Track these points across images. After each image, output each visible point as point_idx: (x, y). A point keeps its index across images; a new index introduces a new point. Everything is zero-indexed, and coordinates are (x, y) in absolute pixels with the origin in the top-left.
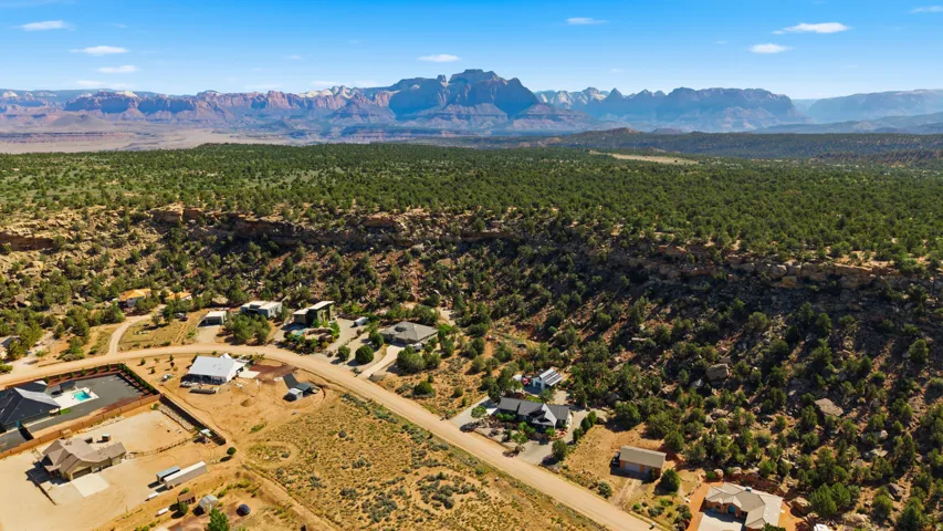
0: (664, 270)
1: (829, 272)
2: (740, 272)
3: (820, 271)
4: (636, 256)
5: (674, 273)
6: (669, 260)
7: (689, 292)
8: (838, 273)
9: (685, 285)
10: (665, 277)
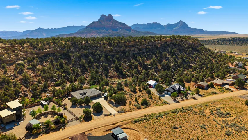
0: (132, 49)
1: (164, 42)
2: (150, 45)
3: (163, 42)
4: (121, 47)
5: (136, 49)
6: (132, 46)
7: (144, 53)
8: (166, 42)
9: (140, 52)
10: (134, 51)
